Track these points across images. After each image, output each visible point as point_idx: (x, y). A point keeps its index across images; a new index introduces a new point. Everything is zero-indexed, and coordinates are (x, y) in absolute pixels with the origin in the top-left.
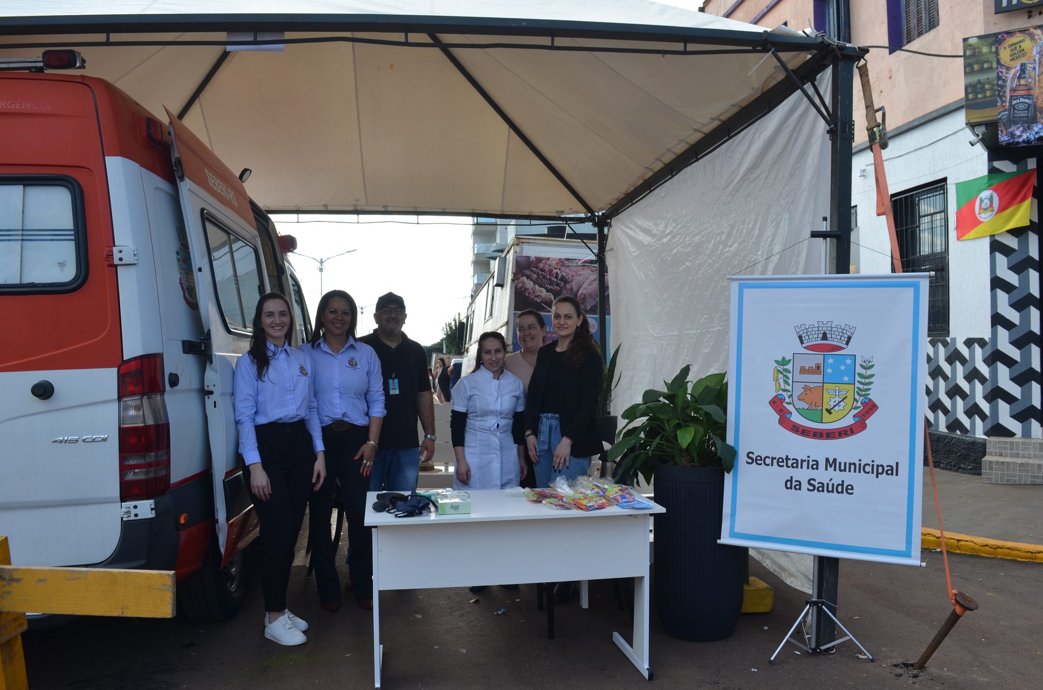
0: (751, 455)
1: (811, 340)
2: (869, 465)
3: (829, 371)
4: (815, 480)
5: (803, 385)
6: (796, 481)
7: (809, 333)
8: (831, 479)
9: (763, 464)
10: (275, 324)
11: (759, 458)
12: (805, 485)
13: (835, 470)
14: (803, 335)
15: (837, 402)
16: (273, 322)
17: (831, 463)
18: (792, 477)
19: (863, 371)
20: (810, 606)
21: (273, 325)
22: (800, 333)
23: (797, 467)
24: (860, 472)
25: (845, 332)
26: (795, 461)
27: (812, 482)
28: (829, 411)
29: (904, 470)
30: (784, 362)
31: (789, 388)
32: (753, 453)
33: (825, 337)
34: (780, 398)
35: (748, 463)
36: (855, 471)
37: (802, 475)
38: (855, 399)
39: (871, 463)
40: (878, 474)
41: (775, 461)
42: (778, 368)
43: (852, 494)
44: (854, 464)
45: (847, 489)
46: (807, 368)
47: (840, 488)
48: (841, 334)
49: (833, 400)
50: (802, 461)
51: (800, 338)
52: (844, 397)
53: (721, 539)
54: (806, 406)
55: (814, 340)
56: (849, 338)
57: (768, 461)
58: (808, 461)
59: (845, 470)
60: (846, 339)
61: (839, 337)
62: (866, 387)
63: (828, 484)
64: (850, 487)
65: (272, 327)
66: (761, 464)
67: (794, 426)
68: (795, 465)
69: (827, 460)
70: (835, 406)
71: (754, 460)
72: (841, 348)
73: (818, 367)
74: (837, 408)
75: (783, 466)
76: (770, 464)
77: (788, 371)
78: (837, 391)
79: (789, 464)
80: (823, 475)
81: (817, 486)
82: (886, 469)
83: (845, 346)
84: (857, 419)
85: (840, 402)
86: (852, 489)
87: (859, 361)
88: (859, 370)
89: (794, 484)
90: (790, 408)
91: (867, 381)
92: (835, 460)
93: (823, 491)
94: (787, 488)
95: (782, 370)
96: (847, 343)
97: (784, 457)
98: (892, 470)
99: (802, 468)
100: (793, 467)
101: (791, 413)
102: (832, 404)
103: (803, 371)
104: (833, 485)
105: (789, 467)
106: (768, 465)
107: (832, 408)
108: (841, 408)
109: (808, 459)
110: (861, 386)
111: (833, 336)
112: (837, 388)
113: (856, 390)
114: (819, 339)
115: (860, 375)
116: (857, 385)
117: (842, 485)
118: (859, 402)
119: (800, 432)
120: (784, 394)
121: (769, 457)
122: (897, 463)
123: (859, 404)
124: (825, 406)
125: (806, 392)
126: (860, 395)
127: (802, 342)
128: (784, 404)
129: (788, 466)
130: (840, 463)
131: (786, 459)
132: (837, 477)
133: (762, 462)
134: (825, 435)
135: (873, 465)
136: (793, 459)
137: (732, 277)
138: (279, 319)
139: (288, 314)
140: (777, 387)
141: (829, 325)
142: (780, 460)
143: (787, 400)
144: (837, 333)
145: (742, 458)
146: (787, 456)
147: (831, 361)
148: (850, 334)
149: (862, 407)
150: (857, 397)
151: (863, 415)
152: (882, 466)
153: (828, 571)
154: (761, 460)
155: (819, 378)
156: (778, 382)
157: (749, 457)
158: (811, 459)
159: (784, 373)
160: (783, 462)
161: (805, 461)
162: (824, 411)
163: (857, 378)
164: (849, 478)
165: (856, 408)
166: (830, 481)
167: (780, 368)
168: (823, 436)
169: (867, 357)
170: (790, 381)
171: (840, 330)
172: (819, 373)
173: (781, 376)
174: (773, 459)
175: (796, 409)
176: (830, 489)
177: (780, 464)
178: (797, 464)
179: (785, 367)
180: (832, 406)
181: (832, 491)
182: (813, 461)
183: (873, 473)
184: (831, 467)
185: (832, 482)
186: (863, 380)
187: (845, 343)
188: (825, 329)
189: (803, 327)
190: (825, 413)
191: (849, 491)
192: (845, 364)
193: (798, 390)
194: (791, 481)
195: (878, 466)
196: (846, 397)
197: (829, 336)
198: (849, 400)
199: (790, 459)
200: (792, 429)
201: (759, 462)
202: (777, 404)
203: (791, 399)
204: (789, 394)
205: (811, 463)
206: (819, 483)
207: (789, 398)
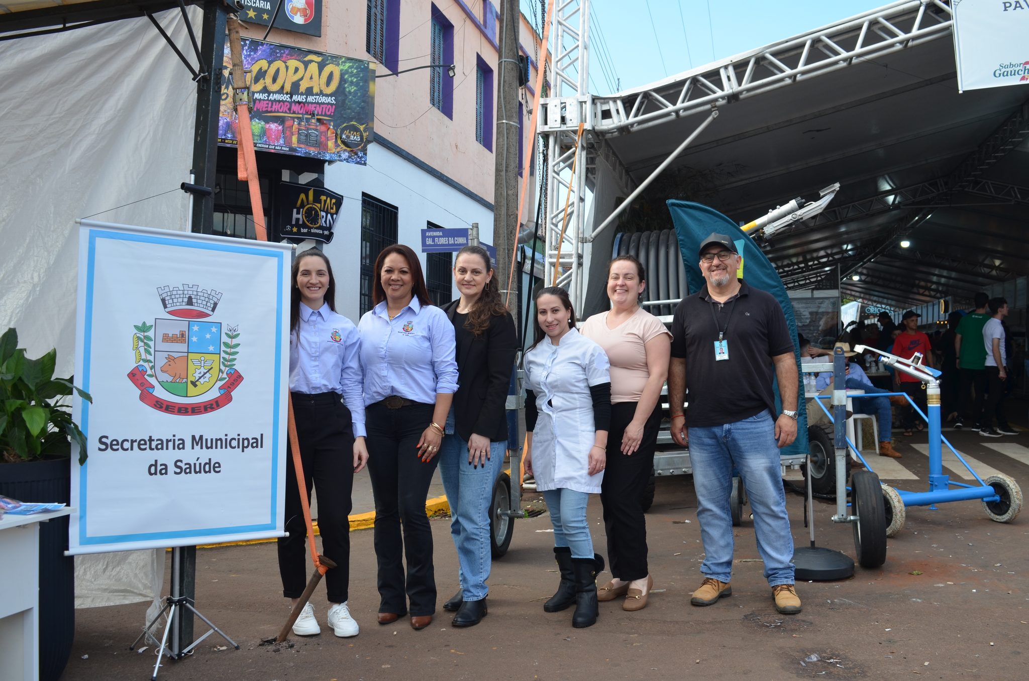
0: (104, 440)
1: (175, 304)
2: (235, 439)
3: (194, 339)
4: (181, 461)
5: (166, 354)
6: (161, 465)
7: (173, 297)
8: (198, 458)
9: (120, 449)
10: (311, 284)
11: (115, 443)
12: (172, 469)
13: (202, 448)
14: (167, 298)
15: (202, 374)
16: (308, 282)
17: (198, 441)
18: (156, 461)
19: (228, 341)
20: (176, 606)
21: (309, 285)
22: (164, 296)
23: (162, 448)
24: (226, 447)
25: (211, 297)
26: (160, 442)
27: (179, 464)
28: (194, 384)
29: (268, 442)
30: (144, 328)
31: (151, 358)
32: (107, 437)
33: (190, 302)
34: (141, 369)
35: (100, 449)
36: (222, 448)
37: (168, 457)
38: (220, 370)
39: (237, 437)
40: (243, 447)
41: (135, 445)
42: (138, 335)
43: (219, 472)
44: (221, 440)
45: (214, 467)
46: (170, 335)
47: (207, 466)
48: (207, 299)
49: (198, 371)
50: (168, 441)
51: (163, 301)
52: (210, 367)
53: (70, 549)
54: (170, 379)
55: (178, 304)
56: (215, 305)
57: (127, 445)
58: (174, 440)
59: (211, 447)
60: (212, 306)
61: (204, 303)
62: (231, 357)
63: (195, 464)
64: (217, 465)
65: (308, 288)
66: (117, 450)
67: (157, 402)
68: (160, 447)
69: (193, 437)
70: (200, 378)
71: (107, 445)
72: (207, 315)
73: (183, 335)
74: (202, 380)
75: (145, 449)
76: (130, 449)
77: (149, 339)
78: (203, 362)
79: (153, 446)
80: (190, 455)
81: (184, 467)
82: (251, 441)
83: (211, 313)
84: (222, 392)
85: (205, 374)
86: (219, 467)
87: (224, 330)
88: (225, 339)
89: (159, 468)
90: (153, 381)
91: (233, 350)
92: (201, 437)
93: (190, 472)
94: (151, 474)
95: (142, 337)
96: (213, 310)
97: (147, 439)
98: (257, 442)
99: (167, 449)
100: (158, 449)
101: (153, 387)
102: (197, 376)
103: (166, 338)
104: (200, 464)
105: (153, 449)
106: (127, 450)
107: (198, 380)
108: (206, 379)
109: (174, 438)
110: (227, 356)
111: (199, 301)
112: (203, 358)
113: (222, 360)
114: (184, 304)
115: (226, 344)
116: (223, 355)
117: (209, 463)
118: (225, 373)
119: (164, 408)
120: (146, 365)
121: (127, 440)
122: (262, 435)
123: (225, 375)
124: (191, 378)
125: (169, 363)
126: (226, 366)
127: (165, 306)
128: (146, 376)
129: (151, 449)
130: (206, 440)
131: (149, 440)
132: (204, 455)
133: (119, 447)
134: (190, 410)
135: (239, 439)
136: (157, 440)
137: (83, 221)
138: (316, 279)
139: (327, 274)
140: (137, 356)
141: (195, 289)
142: (142, 442)
143: (149, 372)
144: (203, 298)
145: (93, 445)
146: (150, 437)
147: (196, 328)
148: (216, 300)
149: (228, 379)
150: (222, 368)
151: (229, 387)
152: (247, 439)
153: (188, 562)
154: (118, 444)
155: (183, 347)
156: (138, 351)
157: (101, 442)
158: (176, 438)
159: (145, 341)
160: (145, 444)
161: (170, 440)
162: (189, 383)
163: (223, 348)
164: (216, 455)
165: (221, 379)
166: (197, 460)
167: (141, 335)
168: (188, 412)
169: (233, 326)
170: (152, 351)
171: (206, 295)
172: (183, 341)
173: (141, 344)
174: (133, 442)
175: (159, 382)
176: (198, 470)
177: (142, 447)
178: (162, 445)
179: (146, 334)
180: (197, 378)
181: (200, 472)
182: (179, 440)
183: (239, 447)
184: (197, 445)
185: (199, 461)
186: (228, 350)
187: (211, 309)
188: (190, 293)
189: (167, 289)
190: (190, 386)
191: (217, 469)
192: (211, 332)
193: (161, 361)
194: (156, 465)
195: (243, 439)
196: (212, 368)
197: (194, 301)
198: (215, 371)
199: (153, 440)
200: (155, 405)
201: (115, 447)
202: (136, 376)
203: (153, 370)
204: (151, 364)
205: (177, 443)
206: (186, 464)
207: (151, 369)
